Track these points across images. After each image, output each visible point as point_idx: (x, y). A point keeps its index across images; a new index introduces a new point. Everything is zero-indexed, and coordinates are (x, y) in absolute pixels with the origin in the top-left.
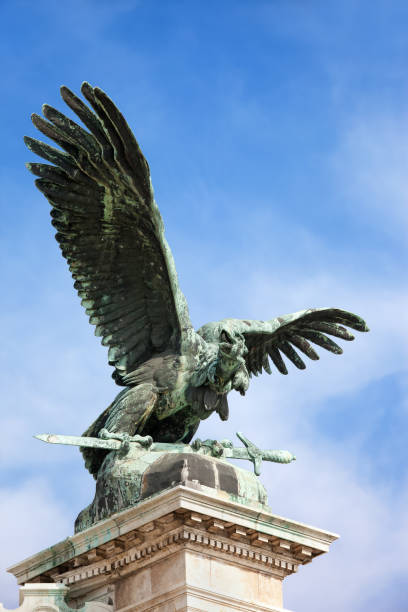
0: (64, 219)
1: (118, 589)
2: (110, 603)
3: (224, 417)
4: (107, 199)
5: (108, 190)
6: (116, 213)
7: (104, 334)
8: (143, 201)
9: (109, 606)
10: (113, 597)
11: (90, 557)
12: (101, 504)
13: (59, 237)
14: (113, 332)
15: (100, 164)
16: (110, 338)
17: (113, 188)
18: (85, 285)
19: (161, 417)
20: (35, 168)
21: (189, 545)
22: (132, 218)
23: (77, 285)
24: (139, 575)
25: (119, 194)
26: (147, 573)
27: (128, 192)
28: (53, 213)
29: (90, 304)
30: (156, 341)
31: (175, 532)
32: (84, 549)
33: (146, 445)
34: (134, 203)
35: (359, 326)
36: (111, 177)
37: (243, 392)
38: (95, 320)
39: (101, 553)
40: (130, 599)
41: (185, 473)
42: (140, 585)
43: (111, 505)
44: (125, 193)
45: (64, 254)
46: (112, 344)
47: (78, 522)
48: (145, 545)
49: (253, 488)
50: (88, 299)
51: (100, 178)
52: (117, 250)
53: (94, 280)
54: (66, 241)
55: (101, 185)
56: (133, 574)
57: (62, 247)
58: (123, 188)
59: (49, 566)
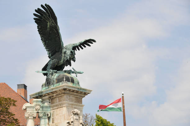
0: (40, 27)
1: (51, 100)
2: (50, 103)
3: (70, 66)
4: (48, 24)
5: (49, 22)
6: (50, 26)
7: (47, 49)
8: (55, 25)
9: (50, 104)
10: (51, 102)
11: (46, 95)
12: (47, 83)
13: (38, 31)
14: (48, 48)
15: (47, 18)
16: (48, 49)
17: (50, 22)
18: (43, 39)
19: (58, 65)
20: (35, 19)
21: (66, 94)
22: (53, 27)
23: (42, 39)
24: (56, 98)
25: (51, 23)
26: (57, 98)
27: (53, 23)
28: (38, 26)
29: (44, 43)
30: (57, 50)
31: (63, 92)
32: (45, 93)
33: (56, 72)
34: (54, 25)
35: (94, 41)
36: (50, 20)
37: (74, 62)
38: (45, 46)
39: (48, 94)
40: (54, 103)
41: (65, 79)
42: (56, 100)
43: (49, 84)
44: (52, 23)
45: (39, 34)
46: (48, 51)
47: (42, 86)
48: (57, 93)
49: (77, 81)
50: (44, 42)
51: (47, 20)
52: (50, 33)
53: (45, 38)
54: (40, 31)
55: (47, 21)
56: (55, 98)
57: (39, 32)
58: (52, 22)
59: (38, 95)
